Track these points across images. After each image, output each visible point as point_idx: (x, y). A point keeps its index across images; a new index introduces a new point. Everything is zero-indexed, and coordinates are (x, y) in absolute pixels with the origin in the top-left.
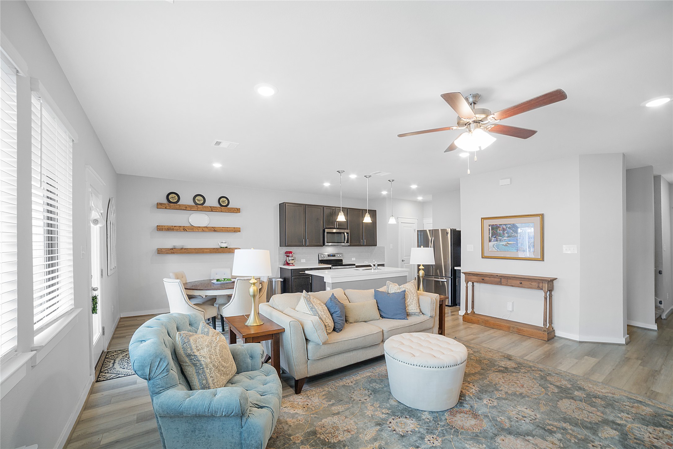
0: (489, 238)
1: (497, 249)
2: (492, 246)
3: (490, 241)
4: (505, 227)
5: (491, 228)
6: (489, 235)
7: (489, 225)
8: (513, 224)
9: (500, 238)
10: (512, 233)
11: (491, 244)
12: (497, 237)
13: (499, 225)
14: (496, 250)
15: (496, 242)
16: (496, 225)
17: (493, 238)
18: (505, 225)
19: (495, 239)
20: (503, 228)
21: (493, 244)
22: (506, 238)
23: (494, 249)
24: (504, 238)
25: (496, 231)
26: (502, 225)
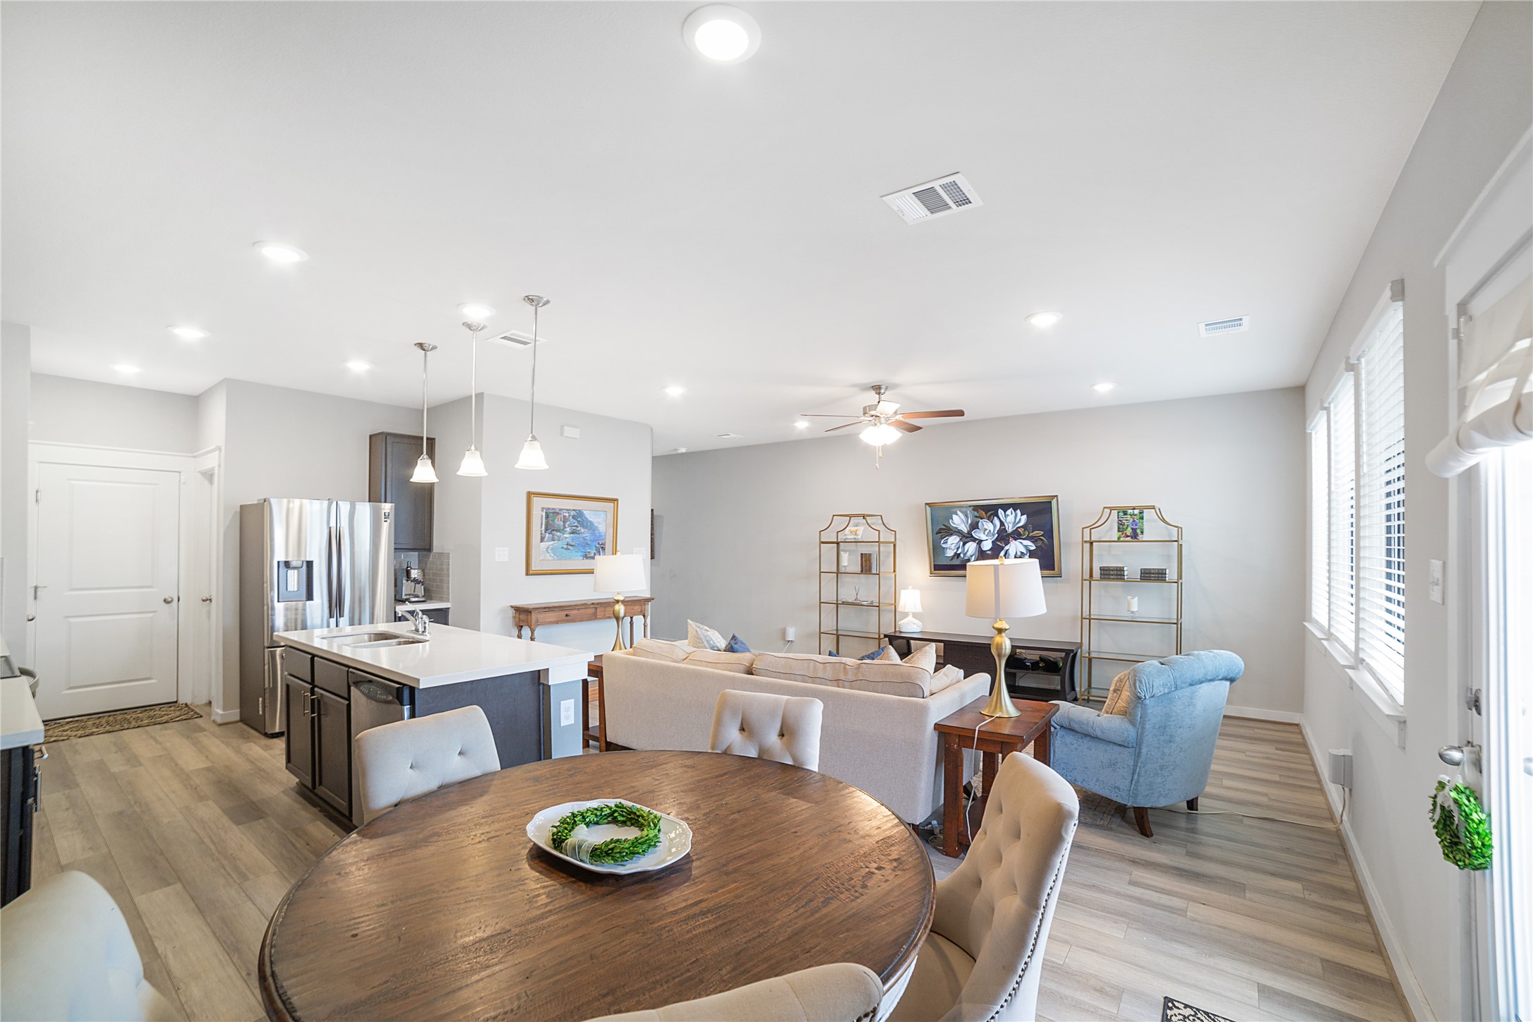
0: (541, 534)
1: (552, 555)
2: (545, 550)
3: (542, 540)
4: (567, 515)
5: (544, 514)
6: (541, 527)
7: (543, 509)
8: (579, 511)
9: (558, 534)
10: (577, 526)
11: (544, 545)
12: (553, 532)
13: (557, 511)
14: (551, 558)
15: (552, 542)
16: (553, 509)
17: (547, 534)
18: (568, 510)
19: (551, 535)
20: (565, 516)
21: (546, 547)
22: (567, 536)
23: (548, 555)
24: (565, 535)
25: (553, 521)
26: (562, 510)
